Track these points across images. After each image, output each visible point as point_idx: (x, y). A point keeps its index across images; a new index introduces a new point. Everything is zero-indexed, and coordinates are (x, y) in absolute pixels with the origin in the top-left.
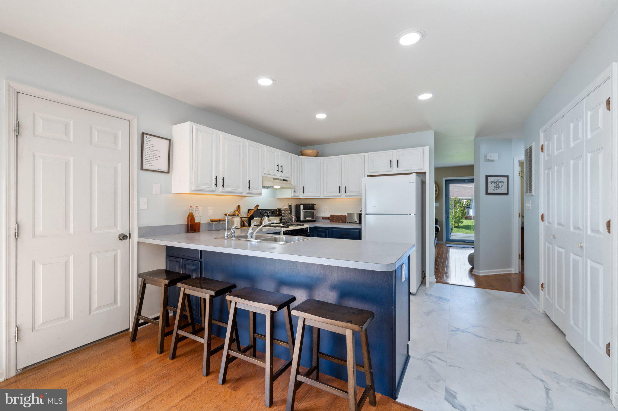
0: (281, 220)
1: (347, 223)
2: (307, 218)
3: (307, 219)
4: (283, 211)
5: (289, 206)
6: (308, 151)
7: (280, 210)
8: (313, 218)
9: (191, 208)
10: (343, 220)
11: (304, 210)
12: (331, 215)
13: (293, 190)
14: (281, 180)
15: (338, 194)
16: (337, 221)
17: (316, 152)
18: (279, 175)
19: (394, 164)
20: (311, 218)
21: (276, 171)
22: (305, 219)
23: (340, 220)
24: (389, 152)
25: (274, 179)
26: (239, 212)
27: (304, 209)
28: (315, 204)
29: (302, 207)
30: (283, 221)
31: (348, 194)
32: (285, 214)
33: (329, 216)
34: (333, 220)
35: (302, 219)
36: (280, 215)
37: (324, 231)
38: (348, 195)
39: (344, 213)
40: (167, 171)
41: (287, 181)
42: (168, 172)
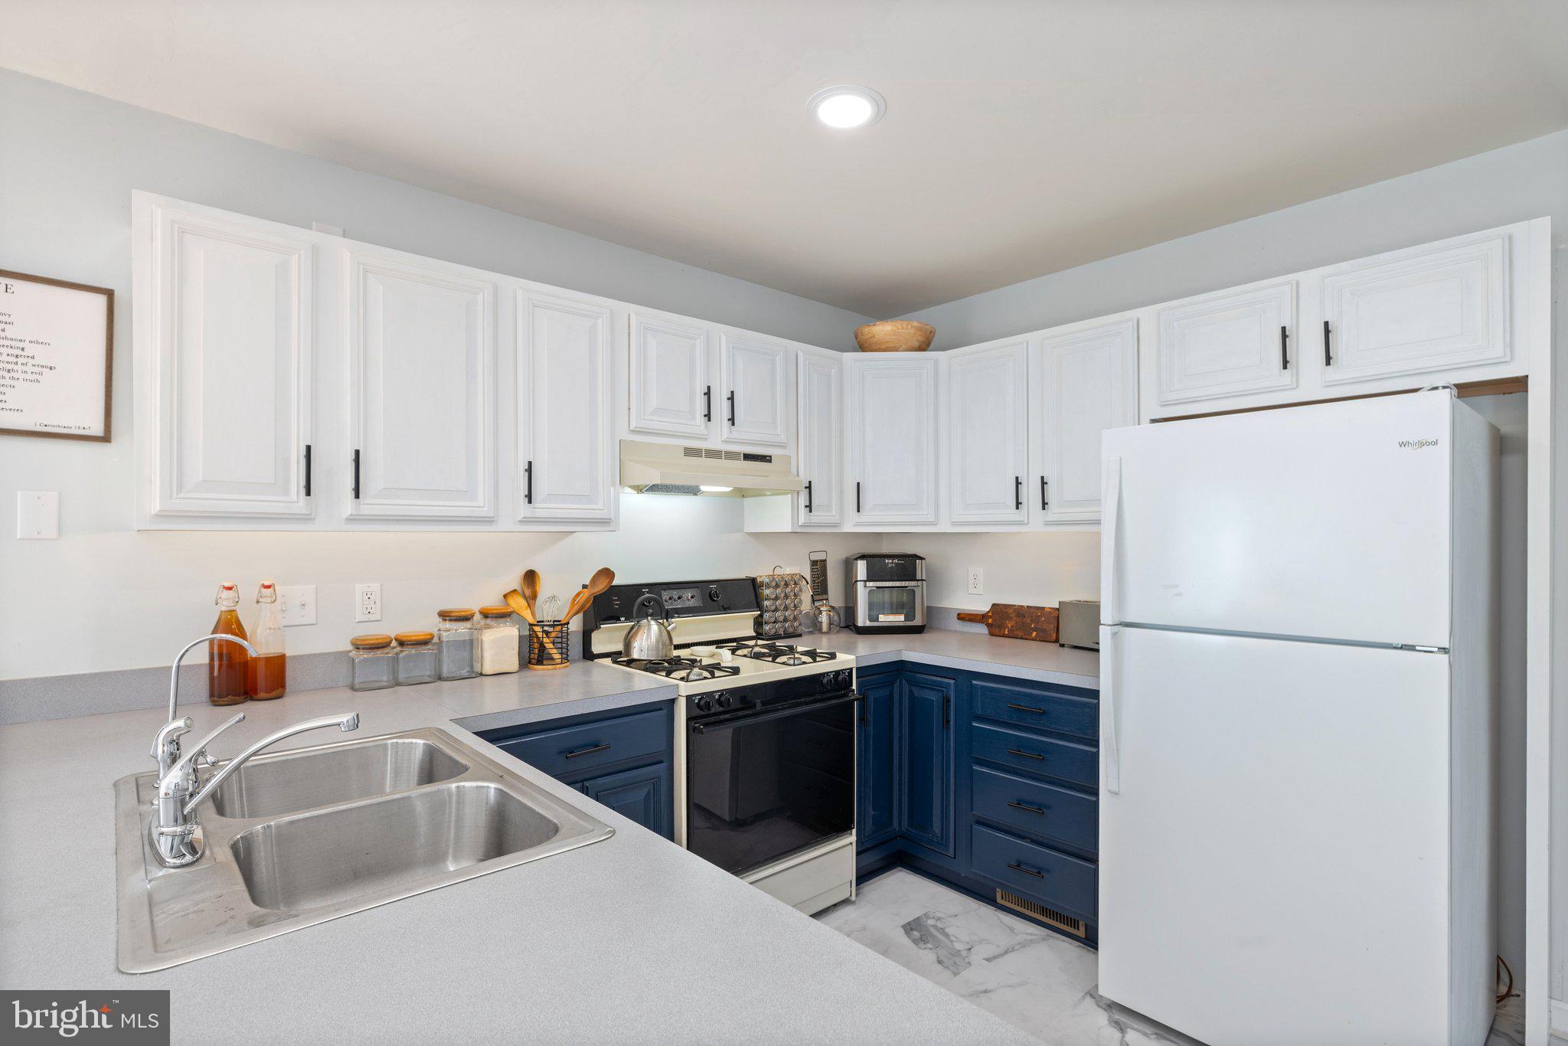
0: (758, 623)
1: (1062, 646)
2: (882, 618)
3: (885, 619)
4: (768, 586)
5: (814, 563)
6: (883, 330)
7: (753, 583)
8: (910, 616)
9: (226, 594)
10: (1044, 631)
11: (871, 584)
12: (994, 605)
13: (803, 500)
14: (731, 456)
15: (1011, 513)
16: (1020, 634)
17: (919, 329)
18: (719, 436)
19: (1308, 346)
20: (902, 618)
21: (700, 419)
22: (877, 620)
23: (1034, 630)
24: (1276, 288)
25: (690, 452)
26: (532, 599)
27: (871, 577)
28: (921, 558)
29: (861, 568)
30: (767, 628)
31: (1055, 511)
32: (777, 598)
33: (983, 607)
34: (1001, 626)
35: (862, 620)
36: (757, 603)
37: (940, 685)
38: (1057, 518)
39: (1050, 602)
40: (98, 429)
41: (770, 461)
42: (106, 438)
